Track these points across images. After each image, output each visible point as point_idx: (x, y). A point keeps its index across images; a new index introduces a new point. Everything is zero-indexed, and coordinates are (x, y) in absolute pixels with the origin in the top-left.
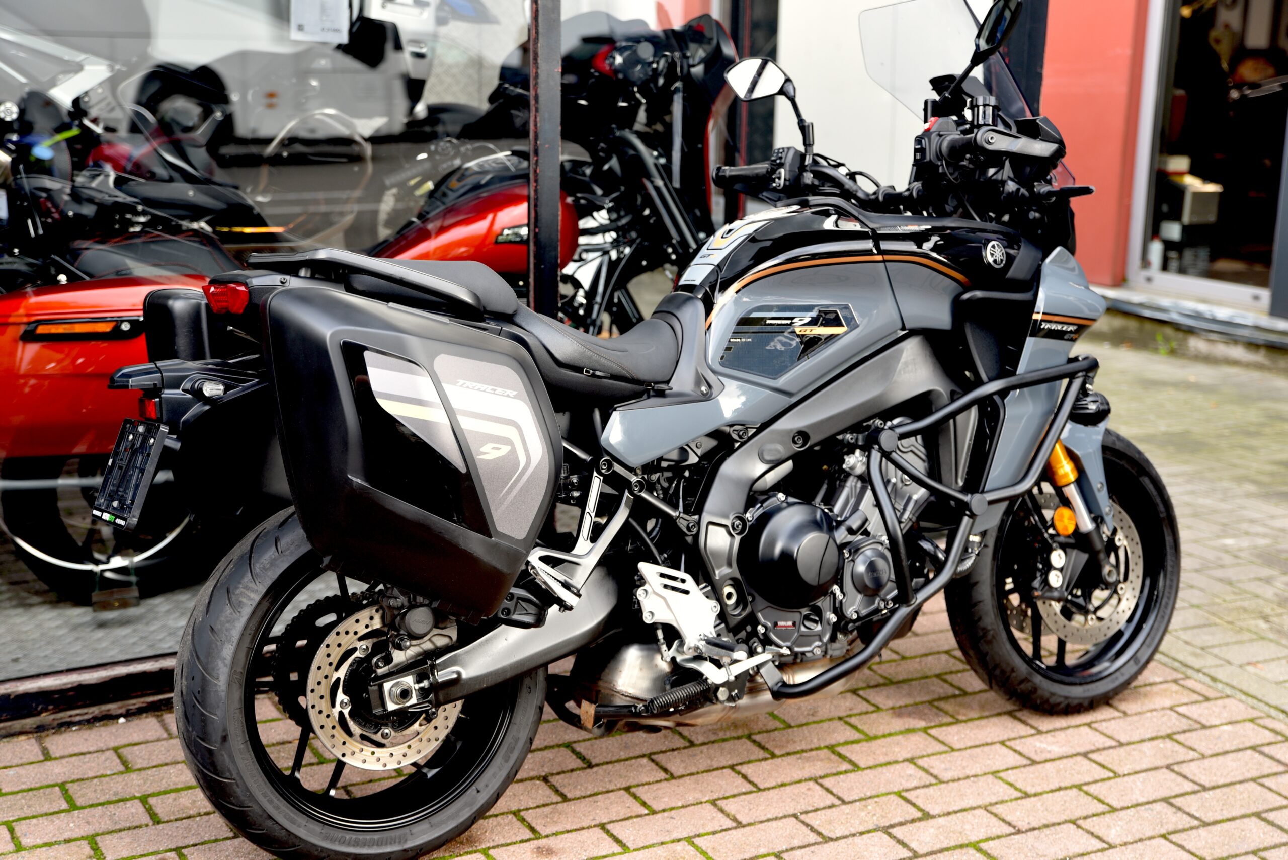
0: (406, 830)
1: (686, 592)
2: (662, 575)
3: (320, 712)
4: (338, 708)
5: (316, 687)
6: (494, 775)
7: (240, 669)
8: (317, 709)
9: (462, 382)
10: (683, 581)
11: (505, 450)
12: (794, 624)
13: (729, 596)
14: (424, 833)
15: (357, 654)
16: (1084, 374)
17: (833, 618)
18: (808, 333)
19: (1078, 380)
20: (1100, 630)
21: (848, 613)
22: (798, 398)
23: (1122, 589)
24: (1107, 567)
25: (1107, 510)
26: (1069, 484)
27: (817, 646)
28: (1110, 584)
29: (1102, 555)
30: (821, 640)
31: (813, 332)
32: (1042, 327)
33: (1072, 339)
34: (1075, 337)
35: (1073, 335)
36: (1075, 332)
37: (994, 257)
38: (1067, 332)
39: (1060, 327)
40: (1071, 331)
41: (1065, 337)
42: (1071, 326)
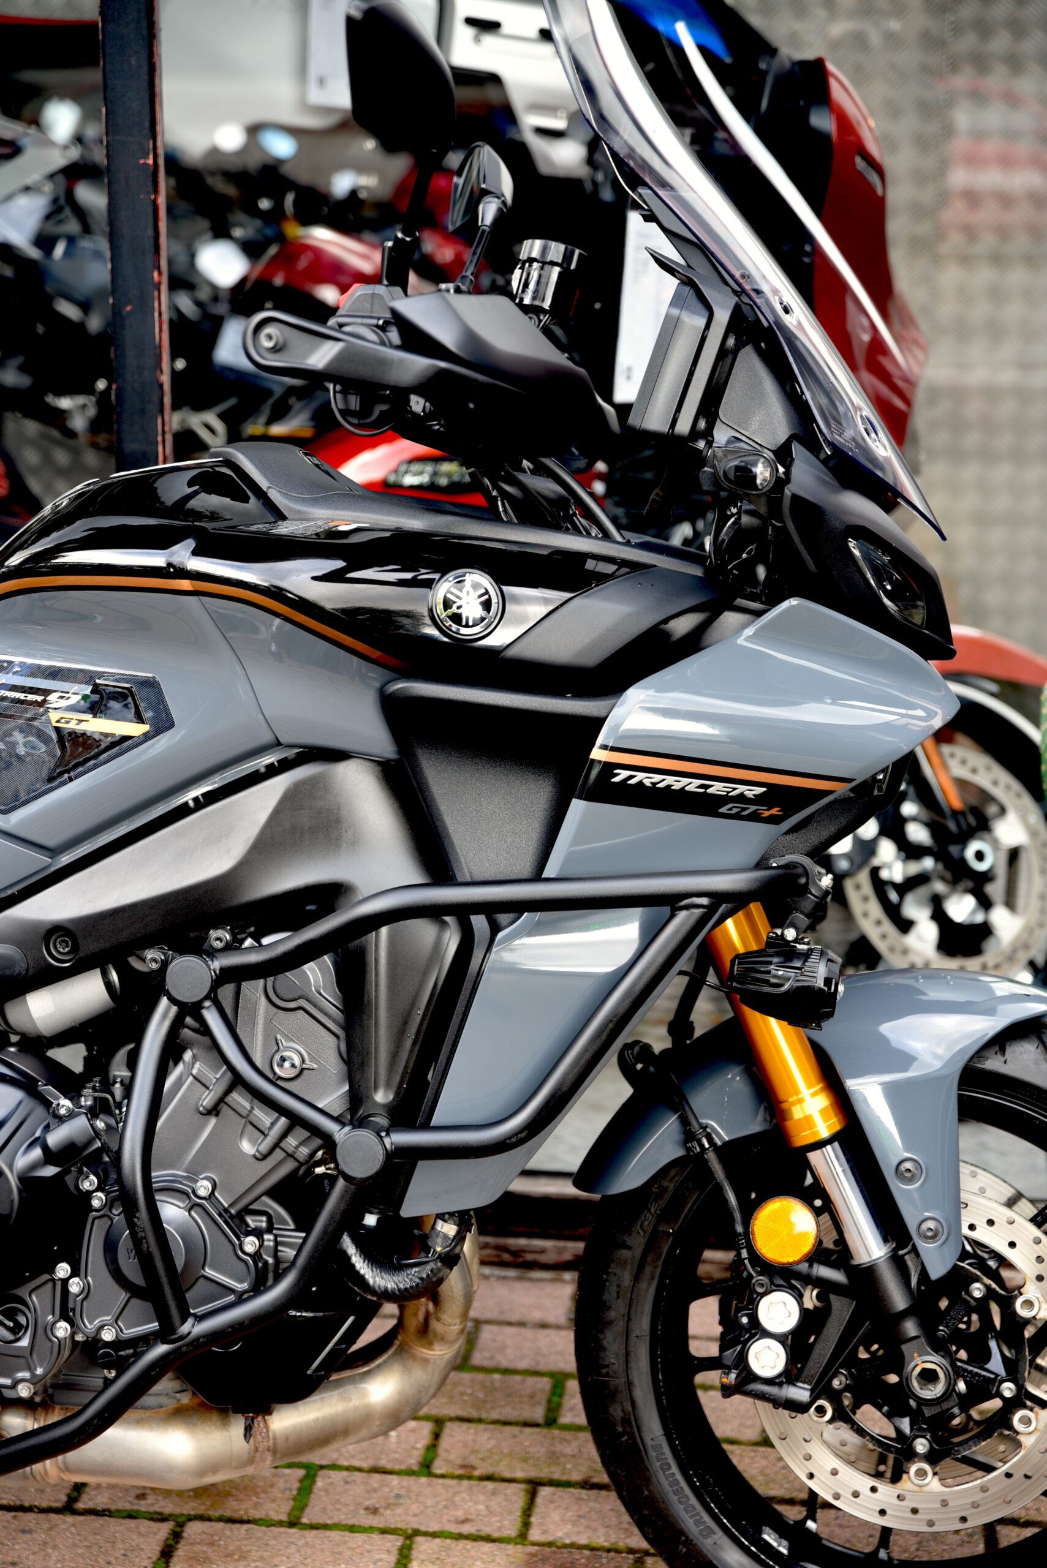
16: (704, 901)
17: (62, 1329)
18: (72, 725)
19: (682, 915)
20: (944, 1503)
21: (90, 1327)
22: (65, 859)
23: (1027, 1421)
24: (918, 1360)
25: (924, 1226)
26: (820, 1145)
27: (22, 1380)
28: (921, 1402)
29: (910, 1328)
30: (31, 1369)
31: (83, 727)
32: (616, 779)
33: (755, 817)
34: (767, 814)
35: (753, 808)
36: (758, 800)
37: (454, 609)
38: (725, 799)
39: (693, 785)
40: (741, 798)
41: (723, 810)
42: (741, 788)
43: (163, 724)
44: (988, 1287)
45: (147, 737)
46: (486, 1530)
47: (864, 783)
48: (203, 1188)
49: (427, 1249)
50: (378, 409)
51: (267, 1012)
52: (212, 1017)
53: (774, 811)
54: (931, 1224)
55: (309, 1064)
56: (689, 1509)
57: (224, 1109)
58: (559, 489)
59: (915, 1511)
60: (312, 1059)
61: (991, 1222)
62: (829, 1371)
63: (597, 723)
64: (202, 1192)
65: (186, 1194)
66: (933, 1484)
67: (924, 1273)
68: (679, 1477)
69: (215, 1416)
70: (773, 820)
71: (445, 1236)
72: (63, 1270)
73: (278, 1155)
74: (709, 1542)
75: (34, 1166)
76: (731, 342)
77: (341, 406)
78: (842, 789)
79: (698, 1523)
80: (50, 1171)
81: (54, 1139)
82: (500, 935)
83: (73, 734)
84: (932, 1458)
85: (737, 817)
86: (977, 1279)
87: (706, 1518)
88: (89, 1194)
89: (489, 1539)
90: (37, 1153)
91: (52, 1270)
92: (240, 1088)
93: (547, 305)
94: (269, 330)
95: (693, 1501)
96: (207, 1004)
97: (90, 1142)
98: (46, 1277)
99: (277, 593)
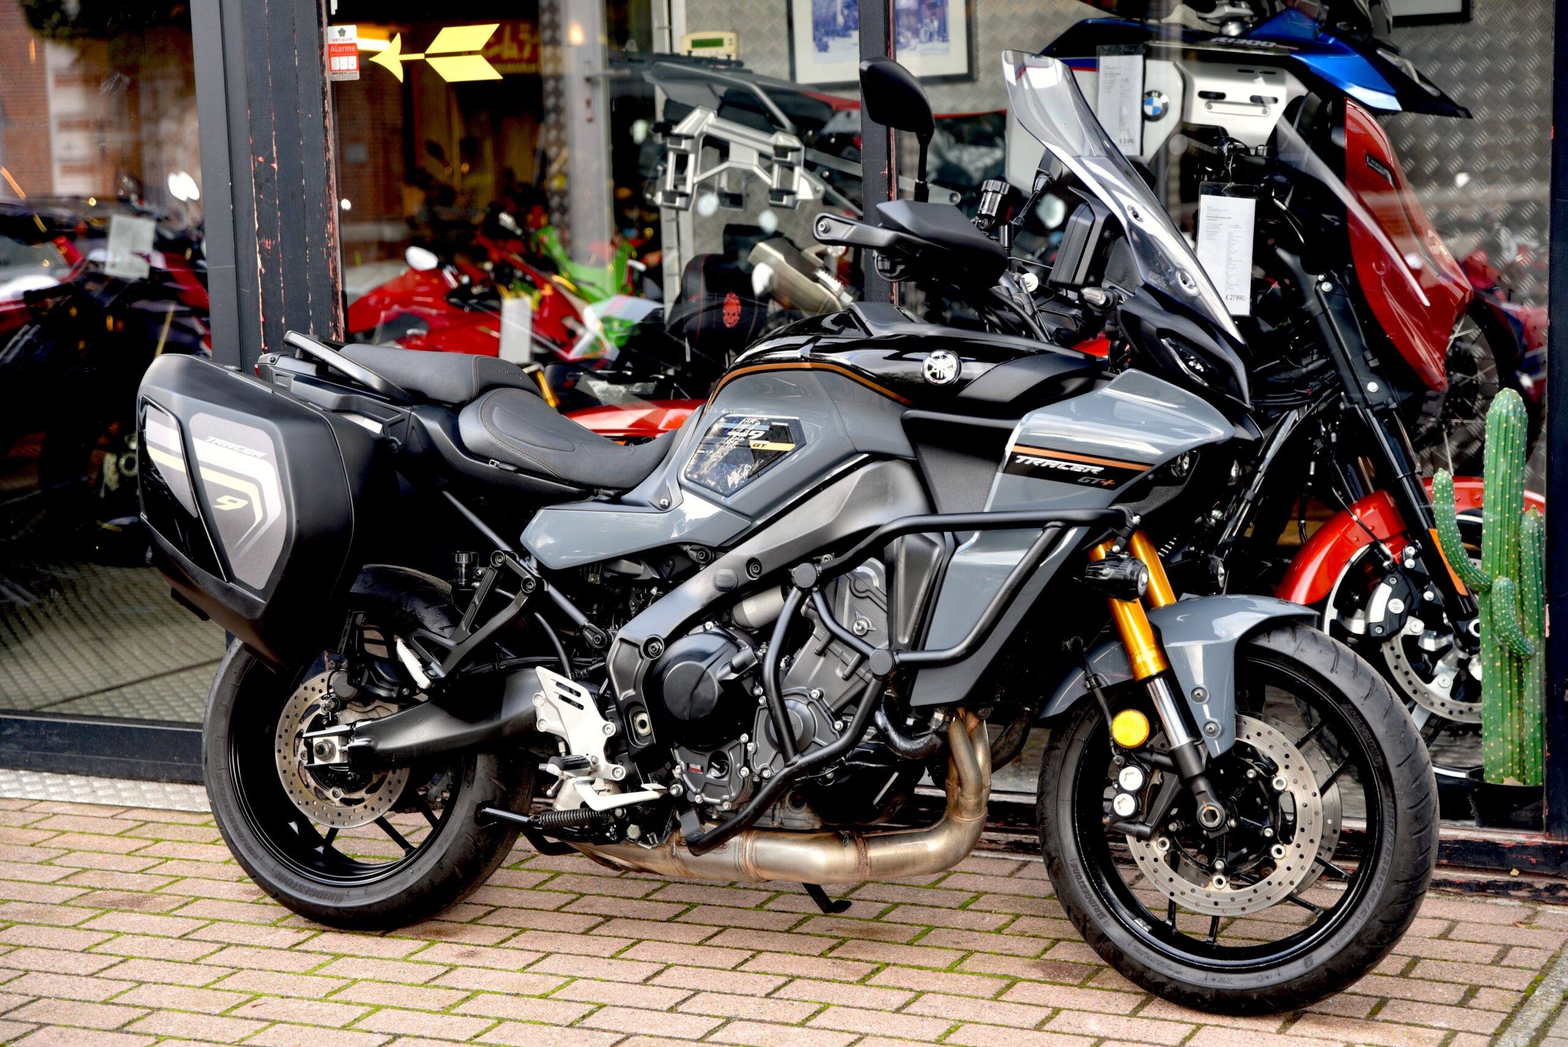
0: (344, 891)
1: (580, 707)
2: (559, 684)
3: (285, 758)
4: (299, 758)
5: (283, 733)
6: (429, 860)
7: (225, 702)
8: (282, 754)
9: (212, 438)
10: (578, 694)
11: (241, 504)
12: (702, 768)
13: (643, 724)
14: (358, 897)
15: (320, 711)
16: (1059, 524)
17: (745, 772)
18: (760, 448)
19: (1048, 531)
20: (1233, 899)
21: (757, 769)
22: (759, 522)
23: (1279, 851)
24: (1205, 804)
25: (1208, 727)
26: (1151, 678)
27: (725, 800)
28: (1209, 829)
29: (1202, 785)
30: (729, 793)
31: (765, 448)
32: (1018, 461)
33: (1099, 485)
34: (1105, 483)
35: (1097, 480)
36: (1100, 474)
37: (933, 371)
38: (1081, 474)
39: (1062, 466)
40: (1090, 473)
41: (1080, 480)
42: (1089, 468)
43: (801, 444)
44: (1257, 772)
45: (794, 451)
46: (1017, 953)
47: (1161, 467)
48: (815, 693)
49: (928, 728)
50: (900, 268)
51: (850, 599)
52: (818, 598)
53: (1110, 482)
54: (1212, 726)
55: (871, 628)
56: (1091, 901)
57: (829, 653)
58: (1016, 317)
59: (1216, 904)
60: (873, 625)
61: (1259, 734)
62: (1166, 819)
63: (1009, 432)
64: (814, 696)
65: (805, 696)
66: (1227, 889)
67: (1209, 755)
68: (1087, 883)
69: (837, 842)
70: (1109, 487)
71: (937, 720)
72: (744, 738)
73: (855, 678)
74: (1101, 922)
75: (727, 674)
76: (1107, 234)
77: (880, 267)
78: (1147, 469)
79: (1097, 910)
80: (733, 676)
81: (737, 660)
82: (960, 549)
83: (760, 451)
84: (1226, 872)
85: (1089, 484)
86: (1252, 767)
87: (1102, 908)
88: (759, 697)
89: (1018, 956)
90: (728, 668)
91: (738, 738)
92: (836, 641)
93: (994, 214)
94: (823, 222)
95: (1095, 897)
96: (815, 589)
97: (753, 661)
98: (737, 742)
99: (854, 369)
